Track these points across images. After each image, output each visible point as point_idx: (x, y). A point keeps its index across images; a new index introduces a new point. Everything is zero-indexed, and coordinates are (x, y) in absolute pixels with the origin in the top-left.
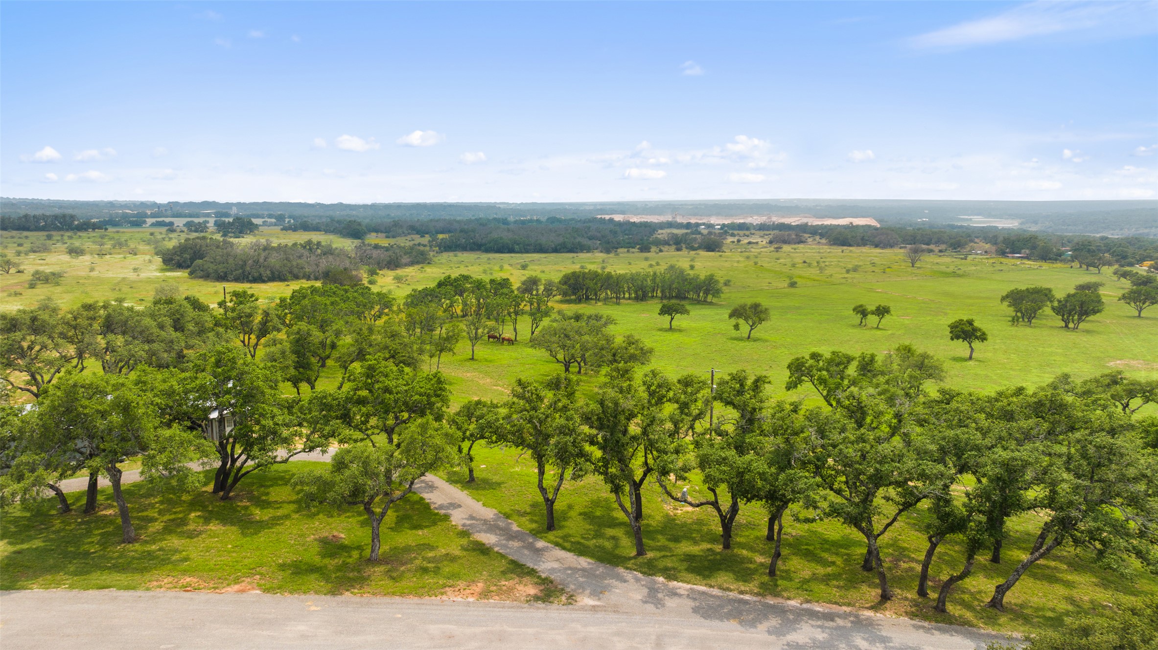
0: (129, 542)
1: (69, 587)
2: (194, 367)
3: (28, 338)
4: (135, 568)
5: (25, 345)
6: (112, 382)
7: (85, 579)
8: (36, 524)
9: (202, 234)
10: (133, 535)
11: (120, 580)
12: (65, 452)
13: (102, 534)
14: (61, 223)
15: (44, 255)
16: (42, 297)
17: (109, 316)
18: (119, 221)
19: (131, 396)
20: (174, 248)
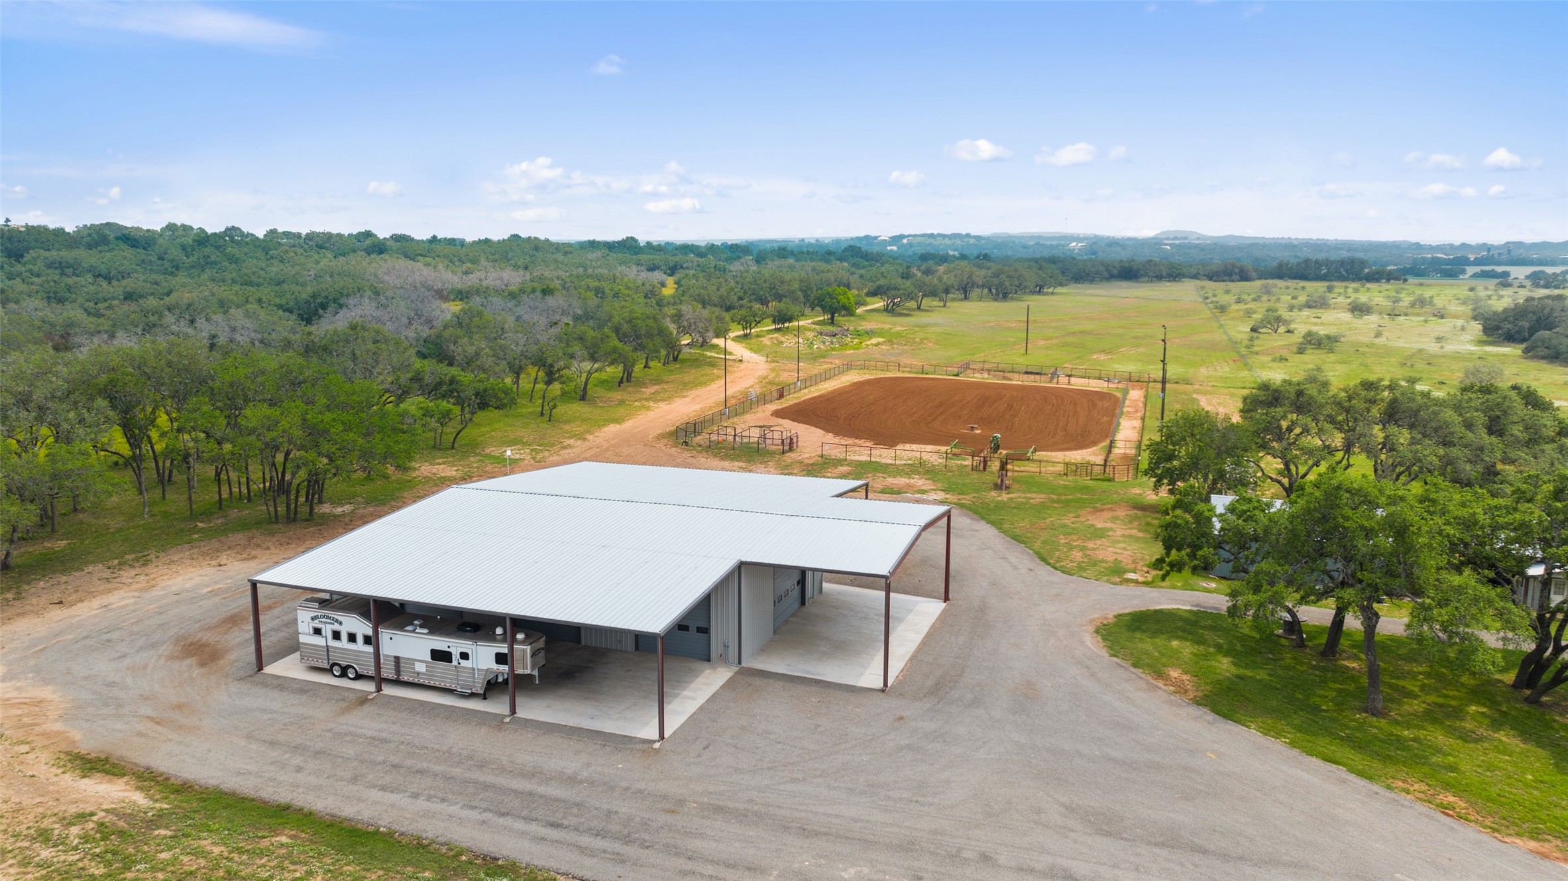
0: (1373, 714)
1: (1290, 743)
2: (1514, 492)
3: (1289, 416)
4: (1376, 752)
5: (1284, 424)
6: (1388, 492)
7: (1309, 741)
8: (1263, 650)
9: (1557, 292)
10: (1380, 705)
11: (1352, 760)
12: (1313, 571)
13: (1339, 691)
14: (1347, 272)
15: (1319, 312)
16: (1311, 366)
17: (1394, 401)
18: (1425, 269)
19: (1412, 516)
20: (1505, 310)
